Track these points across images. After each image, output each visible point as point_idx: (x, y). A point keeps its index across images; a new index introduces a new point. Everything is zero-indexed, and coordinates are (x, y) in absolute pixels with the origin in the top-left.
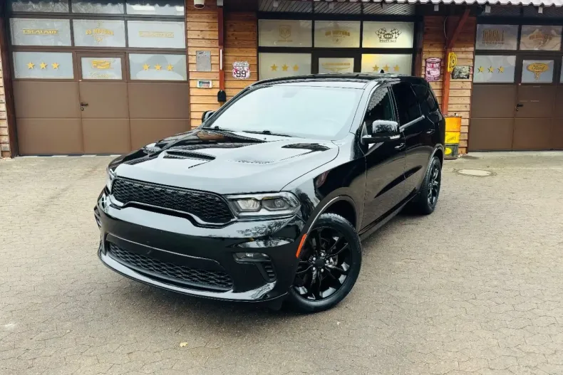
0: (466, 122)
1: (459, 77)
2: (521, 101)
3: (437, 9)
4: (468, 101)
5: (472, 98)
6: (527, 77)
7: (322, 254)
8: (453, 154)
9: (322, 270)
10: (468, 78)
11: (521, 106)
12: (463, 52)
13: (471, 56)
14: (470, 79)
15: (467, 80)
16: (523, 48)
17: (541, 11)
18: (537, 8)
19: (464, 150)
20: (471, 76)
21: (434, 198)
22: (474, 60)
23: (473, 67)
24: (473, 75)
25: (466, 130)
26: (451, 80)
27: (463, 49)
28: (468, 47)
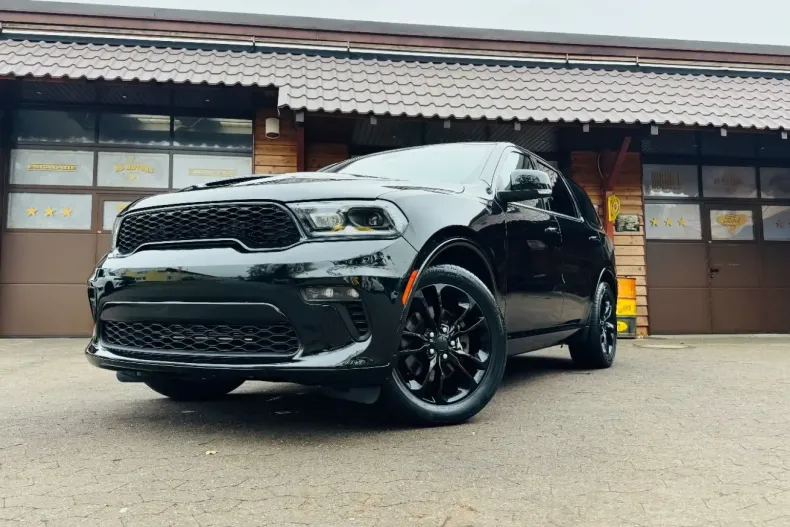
0: (642, 290)
1: (625, 229)
2: (715, 266)
3: (586, 129)
4: (641, 261)
5: (646, 257)
6: (719, 232)
7: (445, 329)
8: (629, 330)
9: (445, 356)
10: (638, 230)
11: (717, 271)
12: (627, 198)
13: (639, 203)
14: (641, 232)
15: (637, 233)
16: (707, 194)
17: (724, 133)
18: (718, 129)
19: (645, 330)
20: (641, 228)
21: (610, 348)
22: (643, 207)
23: (643, 217)
24: (644, 226)
25: (643, 301)
26: (615, 233)
27: (627, 194)
28: (633, 191)
